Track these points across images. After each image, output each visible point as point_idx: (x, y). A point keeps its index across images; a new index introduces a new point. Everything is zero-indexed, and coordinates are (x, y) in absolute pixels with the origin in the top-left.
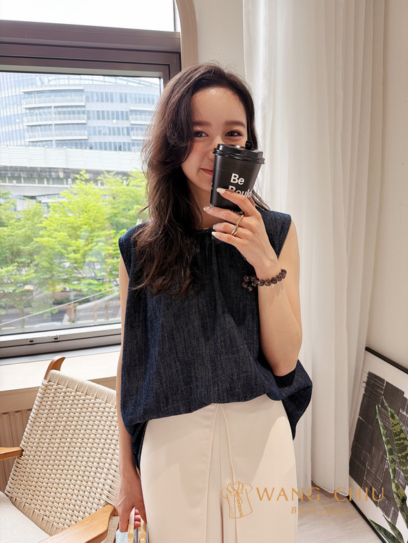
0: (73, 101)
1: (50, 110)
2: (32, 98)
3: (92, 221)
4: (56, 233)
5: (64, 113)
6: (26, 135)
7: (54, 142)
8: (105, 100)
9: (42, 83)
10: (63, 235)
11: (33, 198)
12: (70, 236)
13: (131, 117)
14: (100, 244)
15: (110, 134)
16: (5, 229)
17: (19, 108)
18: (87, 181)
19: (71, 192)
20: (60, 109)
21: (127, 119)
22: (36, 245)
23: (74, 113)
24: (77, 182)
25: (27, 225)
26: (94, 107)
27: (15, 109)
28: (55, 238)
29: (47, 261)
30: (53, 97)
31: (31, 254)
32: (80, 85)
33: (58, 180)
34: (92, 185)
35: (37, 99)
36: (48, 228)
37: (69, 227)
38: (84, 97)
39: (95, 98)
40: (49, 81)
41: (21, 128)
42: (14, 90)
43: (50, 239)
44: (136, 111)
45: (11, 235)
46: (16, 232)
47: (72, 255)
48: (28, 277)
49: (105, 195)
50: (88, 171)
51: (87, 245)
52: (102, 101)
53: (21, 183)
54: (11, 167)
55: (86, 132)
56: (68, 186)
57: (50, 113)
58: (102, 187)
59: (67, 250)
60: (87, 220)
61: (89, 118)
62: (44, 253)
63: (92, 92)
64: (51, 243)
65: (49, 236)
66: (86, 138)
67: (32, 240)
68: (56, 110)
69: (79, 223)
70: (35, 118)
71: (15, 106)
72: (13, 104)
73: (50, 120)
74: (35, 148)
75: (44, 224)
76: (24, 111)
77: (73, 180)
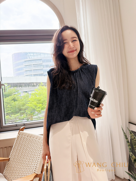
0: (39, 62)
3: (44, 98)
4: (33, 102)
7: (33, 75)
8: (48, 62)
9: (29, 58)
10: (35, 103)
11: (26, 92)
12: (37, 103)
16: (17, 102)
18: (43, 85)
19: (38, 89)
20: (35, 65)
22: (26, 106)
23: (39, 66)
24: (40, 86)
25: (24, 100)
26: (44, 64)
27: (21, 66)
28: (33, 104)
29: (30, 112)
30: (32, 62)
31: (25, 110)
32: (41, 58)
33: (34, 86)
34: (44, 87)
35: (28, 63)
36: (30, 101)
37: (37, 100)
38: (42, 61)
39: (45, 61)
40: (31, 57)
41: (23, 71)
42: (21, 61)
43: (31, 104)
45: (19, 104)
46: (20, 102)
47: (38, 109)
48: (24, 117)
50: (43, 83)
51: (43, 106)
53: (22, 87)
54: (20, 83)
56: (37, 88)
57: (32, 66)
59: (36, 108)
60: (43, 98)
61: (43, 67)
62: (29, 109)
63: (44, 60)
64: (31, 106)
65: (31, 103)
66: (43, 73)
67: (25, 105)
68: (33, 65)
69: (40, 99)
70: (27, 68)
71: (21, 65)
72: (21, 64)
73: (32, 68)
74: (27, 77)
75: (29, 100)
76: (24, 66)
77: (39, 86)
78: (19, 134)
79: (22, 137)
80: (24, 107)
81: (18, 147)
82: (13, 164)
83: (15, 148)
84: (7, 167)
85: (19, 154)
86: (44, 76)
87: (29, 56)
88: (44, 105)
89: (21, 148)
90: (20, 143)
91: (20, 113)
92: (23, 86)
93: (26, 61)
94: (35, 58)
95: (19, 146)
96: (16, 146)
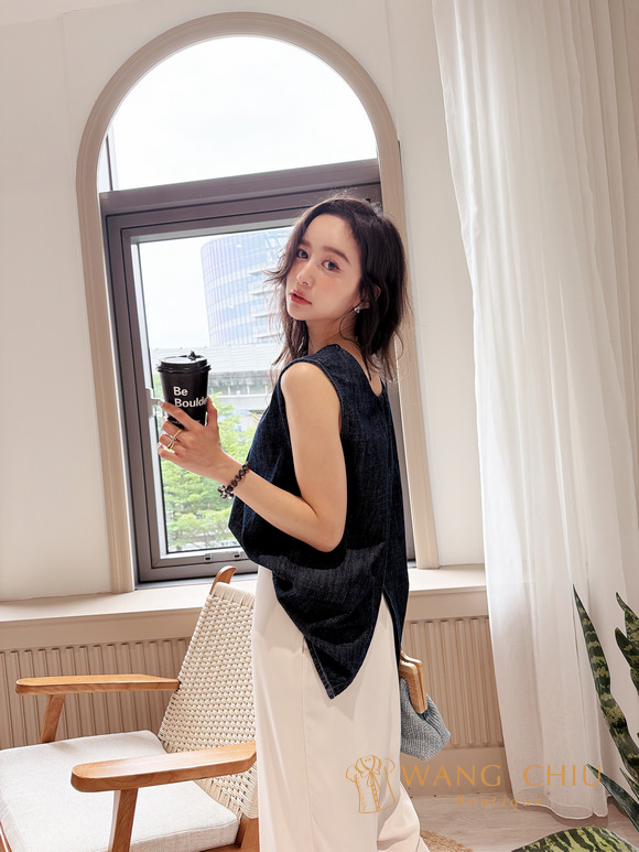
6: (255, 329)
41: (249, 321)
53: (246, 393)
70: (265, 305)
74: (265, 344)
76: (251, 298)
78: (213, 594)
79: (223, 606)
81: (210, 643)
82: (190, 701)
83: (199, 644)
84: (172, 712)
85: (212, 669)
89: (219, 647)
90: (216, 627)
92: (250, 387)
93: (259, 274)
95: (212, 638)
96: (201, 639)
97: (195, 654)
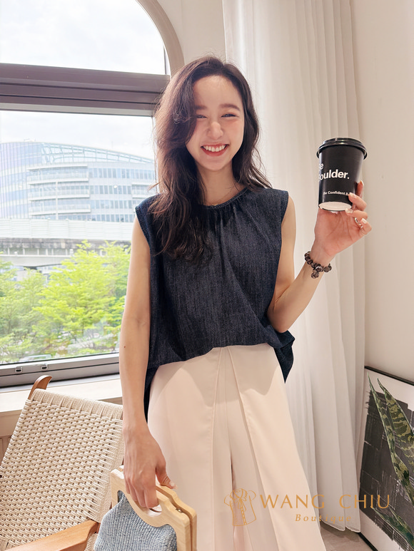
0: (77, 177)
1: (54, 186)
2: (37, 174)
3: (92, 289)
4: (55, 301)
5: (68, 188)
6: (30, 209)
7: (57, 215)
8: (107, 176)
9: (48, 161)
10: (61, 303)
11: (34, 268)
12: (70, 305)
13: (133, 192)
14: (99, 311)
15: (112, 207)
16: (4, 298)
17: (24, 185)
18: (88, 250)
19: (72, 261)
20: (64, 185)
21: (129, 193)
22: (35, 314)
23: (77, 187)
24: (79, 250)
25: (26, 295)
26: (95, 182)
27: (21, 185)
28: (54, 307)
29: (45, 331)
30: (57, 174)
31: (29, 324)
32: (84, 162)
33: (60, 250)
34: (93, 254)
35: (42, 176)
36: (47, 298)
37: (69, 295)
38: (87, 174)
39: (99, 175)
40: (54, 159)
41: (26, 202)
42: (20, 168)
43: (48, 308)
44: (138, 186)
45: (10, 305)
46: (15, 301)
47: (71, 323)
48: (24, 347)
49: (107, 264)
50: (89, 241)
51: (86, 313)
52: (105, 177)
53: (22, 254)
54: (13, 239)
55: (89, 206)
56: (70, 256)
57: (54, 188)
58: (103, 256)
59: (65, 319)
60: (87, 288)
61: (92, 193)
62: (41, 322)
63: (95, 169)
64: (50, 312)
65: (48, 305)
66: (89, 211)
67: (31, 310)
68: (60, 185)
69: (79, 291)
70: (39, 192)
71: (21, 182)
72: (18, 181)
73: (54, 194)
74: (38, 220)
75: (43, 293)
76: (29, 187)
77: (75, 250)
78: (32, 399)
79: (43, 408)
80: (26, 316)
81: (31, 440)
82: (12, 492)
83: (19, 441)
85: (33, 462)
86: (94, 222)
87: (48, 157)
88: (92, 312)
89: (40, 443)
90: (36, 426)
91: (13, 334)
92: (25, 249)
93: (35, 171)
94: (64, 163)
95: (33, 435)
96: (21, 437)
97: (16, 450)
